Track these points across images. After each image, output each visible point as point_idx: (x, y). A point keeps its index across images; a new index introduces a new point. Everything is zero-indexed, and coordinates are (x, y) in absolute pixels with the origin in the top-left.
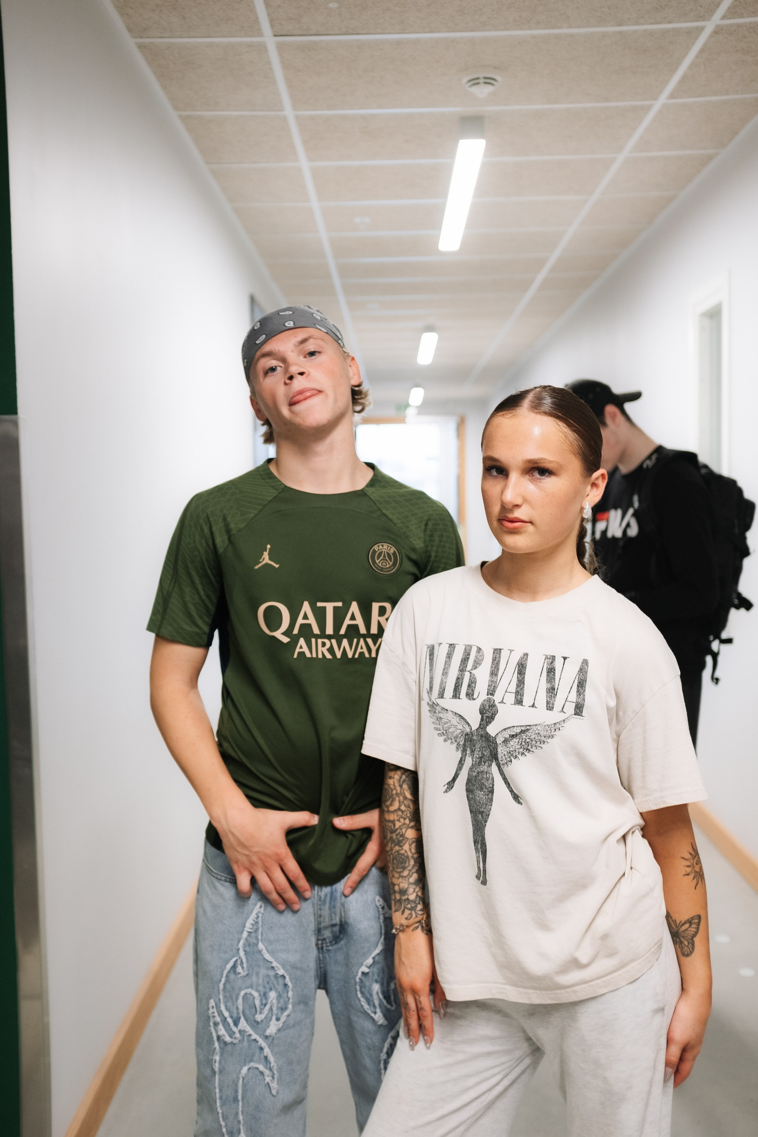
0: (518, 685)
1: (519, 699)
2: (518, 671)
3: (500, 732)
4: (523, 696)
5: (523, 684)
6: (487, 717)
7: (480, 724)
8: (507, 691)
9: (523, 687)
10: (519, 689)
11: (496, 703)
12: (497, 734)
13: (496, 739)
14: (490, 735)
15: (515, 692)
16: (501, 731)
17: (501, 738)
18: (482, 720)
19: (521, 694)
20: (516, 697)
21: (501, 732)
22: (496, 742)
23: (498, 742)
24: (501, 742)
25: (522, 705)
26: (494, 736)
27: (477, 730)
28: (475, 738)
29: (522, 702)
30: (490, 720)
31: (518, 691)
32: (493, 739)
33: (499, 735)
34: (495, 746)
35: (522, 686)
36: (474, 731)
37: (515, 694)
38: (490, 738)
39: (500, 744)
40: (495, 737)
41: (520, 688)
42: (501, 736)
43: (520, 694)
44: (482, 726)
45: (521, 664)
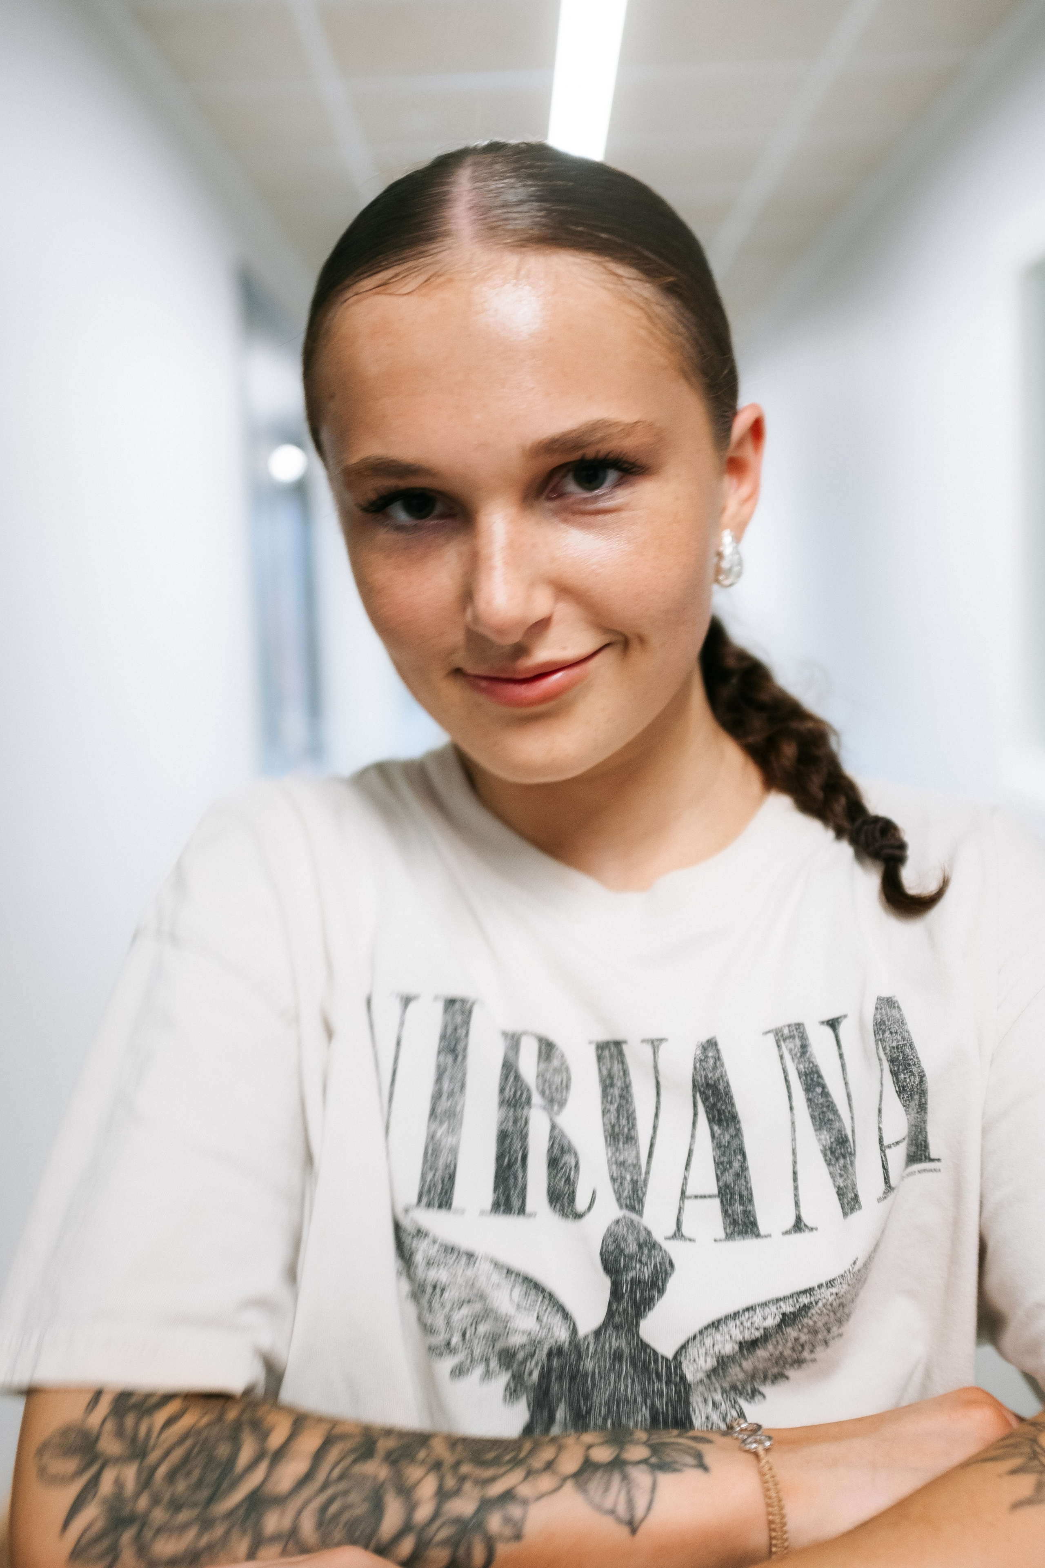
0: (722, 1163)
1: (740, 1218)
2: (707, 1113)
3: (695, 1337)
4: (751, 1200)
5: (739, 1157)
6: (635, 1283)
7: (610, 1314)
8: (688, 1193)
9: (744, 1168)
10: (729, 1178)
11: (658, 1236)
12: (684, 1347)
13: (679, 1365)
14: (655, 1353)
15: (715, 1191)
16: (701, 1332)
17: (701, 1362)
18: (616, 1294)
19: (741, 1197)
20: (725, 1213)
21: (698, 1338)
22: (683, 1378)
23: (689, 1377)
24: (701, 1375)
25: (758, 1235)
26: (669, 1354)
27: (597, 1333)
28: (589, 1365)
29: (754, 1224)
30: (646, 1295)
31: (727, 1186)
32: (668, 1368)
33: (692, 1351)
34: (678, 1393)
35: (736, 1165)
36: (586, 1337)
37: (717, 1201)
38: (656, 1362)
39: (701, 1381)
40: (675, 1357)
41: (732, 1171)
42: (702, 1351)
43: (737, 1197)
44: (617, 1319)
45: (708, 1085)
